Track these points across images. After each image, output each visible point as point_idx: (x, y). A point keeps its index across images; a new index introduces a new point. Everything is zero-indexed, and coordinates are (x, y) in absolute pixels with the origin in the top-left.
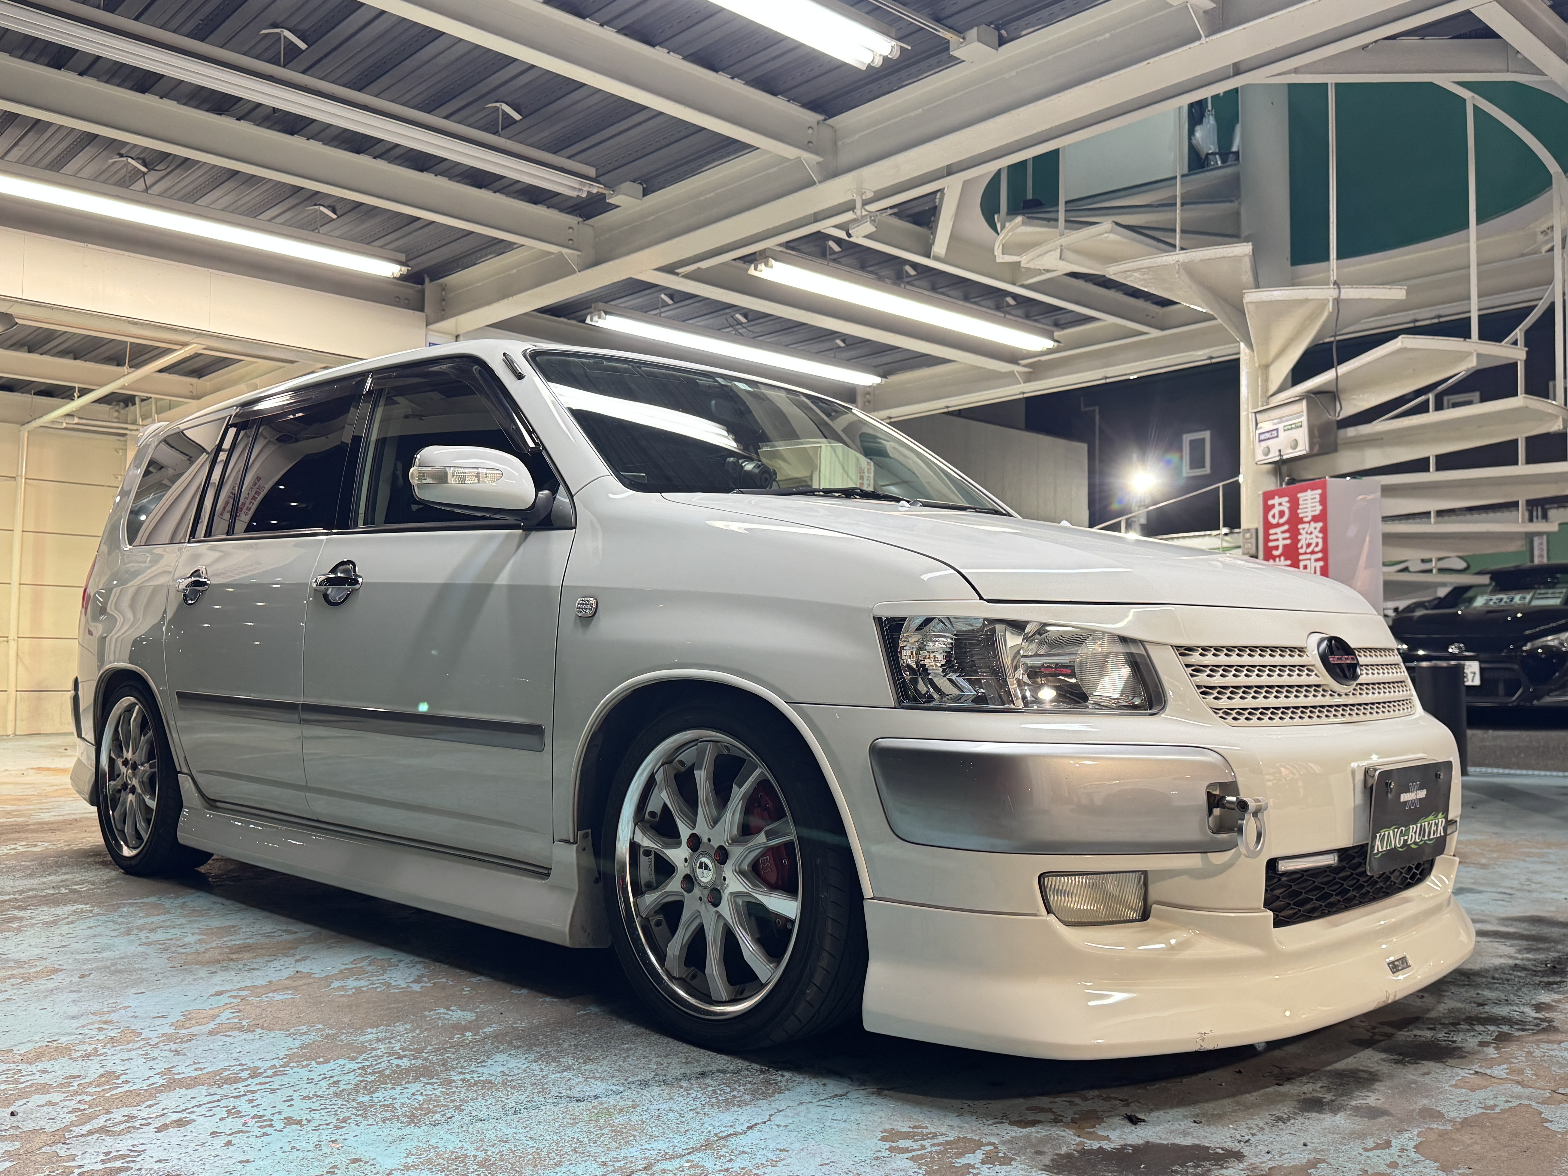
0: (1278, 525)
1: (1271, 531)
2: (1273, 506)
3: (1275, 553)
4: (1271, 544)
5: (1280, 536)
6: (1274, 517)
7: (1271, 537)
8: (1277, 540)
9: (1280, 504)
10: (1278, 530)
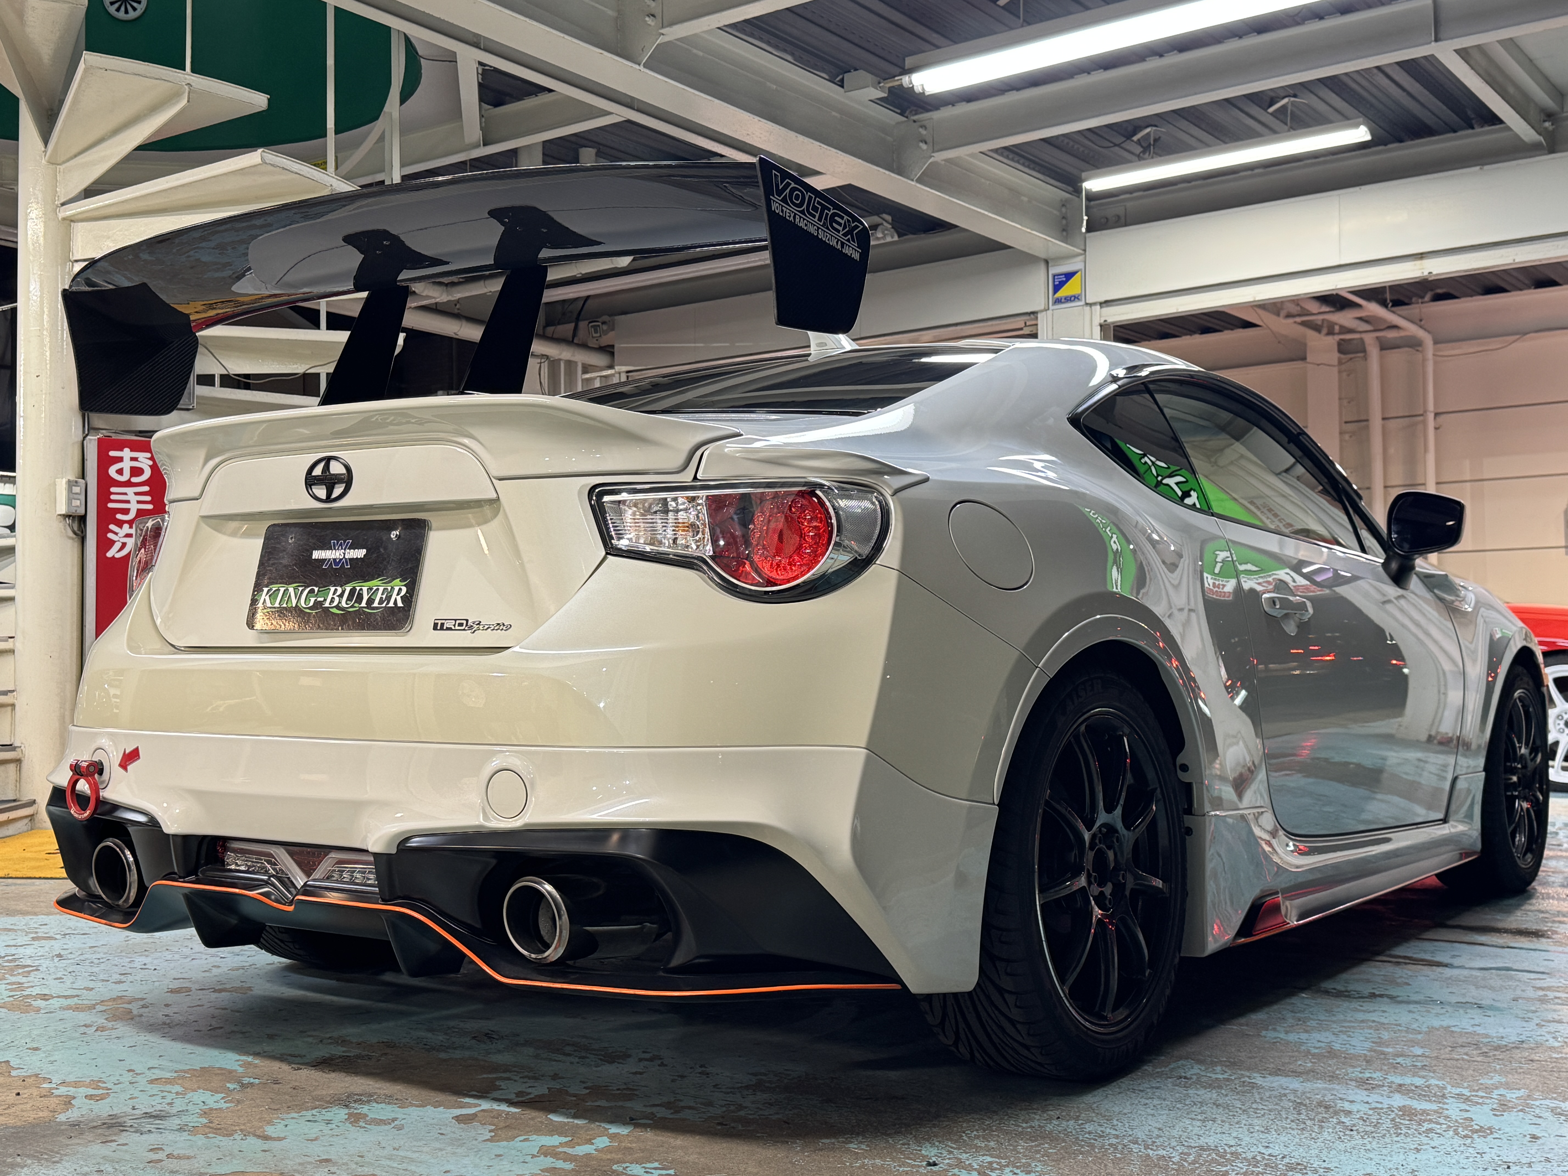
0: (128, 484)
1: (113, 490)
2: (120, 459)
3: (119, 516)
4: (111, 505)
5: (134, 499)
6: (120, 472)
7: (113, 497)
8: (128, 502)
9: (133, 459)
10: (130, 491)
